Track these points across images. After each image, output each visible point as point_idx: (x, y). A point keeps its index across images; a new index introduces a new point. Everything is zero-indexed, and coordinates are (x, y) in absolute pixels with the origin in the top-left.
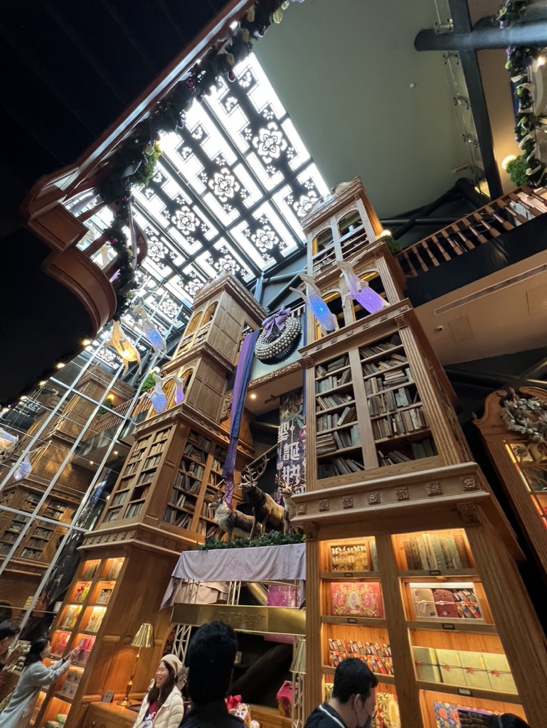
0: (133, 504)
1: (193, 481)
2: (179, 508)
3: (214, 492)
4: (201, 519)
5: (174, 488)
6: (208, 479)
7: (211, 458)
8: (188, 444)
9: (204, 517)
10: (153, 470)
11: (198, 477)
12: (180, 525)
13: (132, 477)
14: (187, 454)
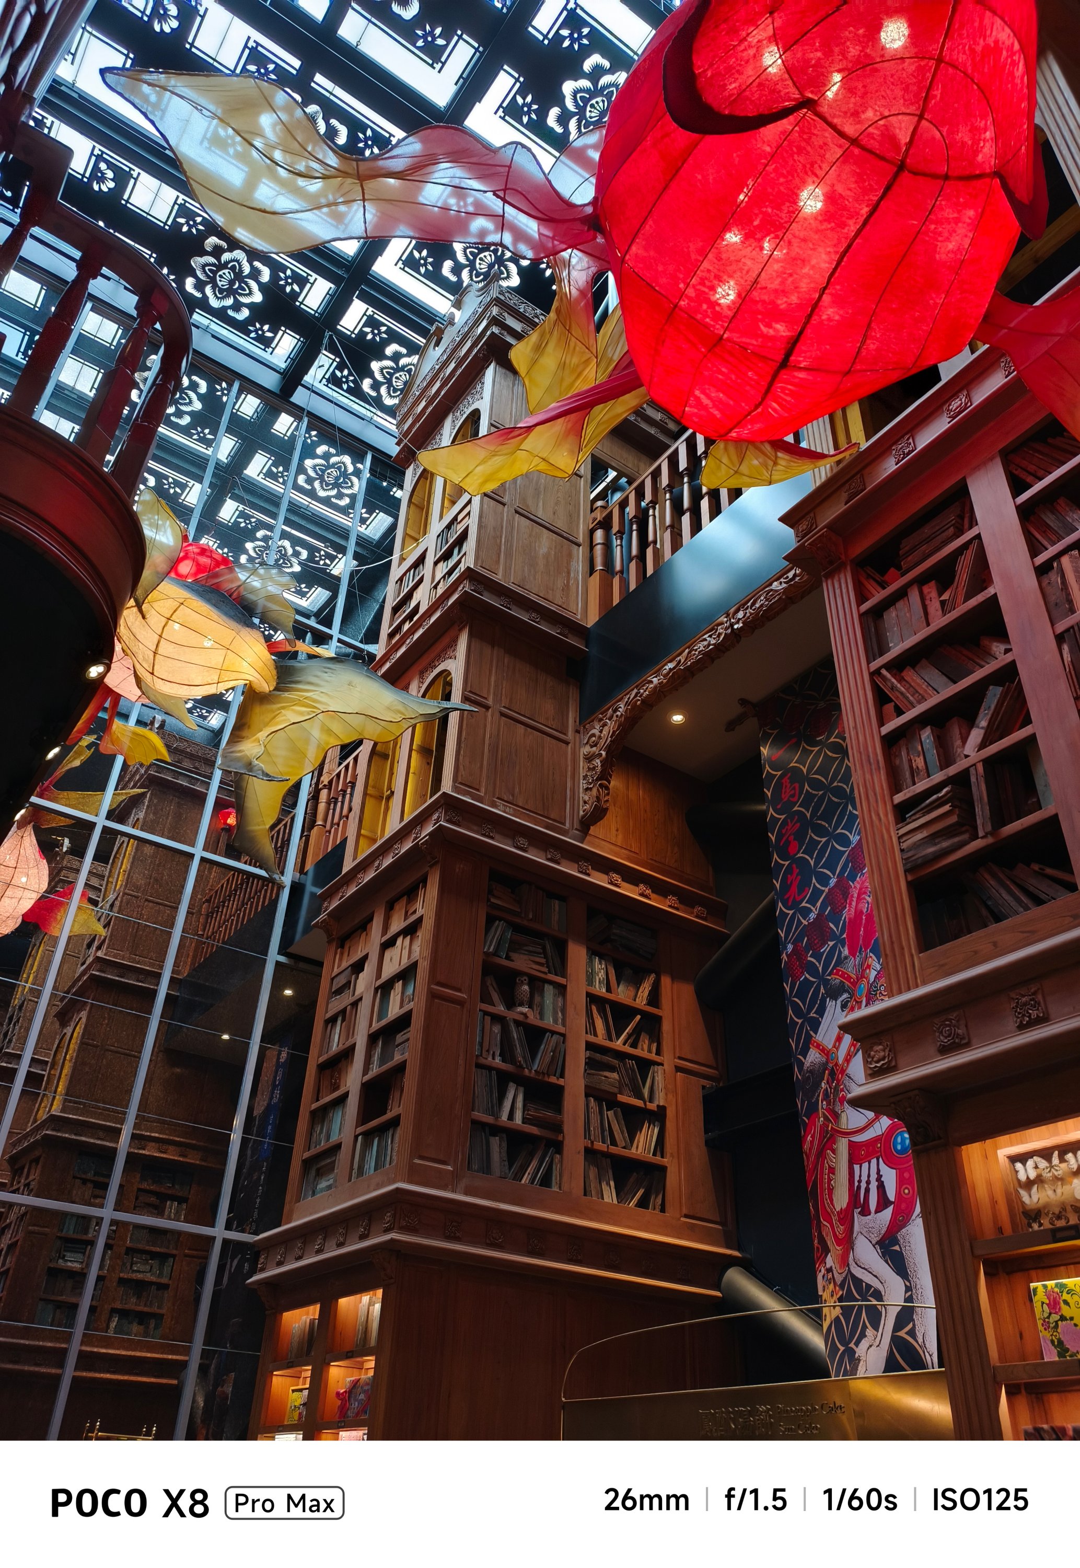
0: (368, 1136)
1: (535, 1035)
2: (510, 1124)
3: (615, 1062)
4: (590, 1153)
5: (478, 1066)
6: (582, 1020)
7: (577, 953)
8: (490, 920)
9: (600, 1146)
10: (404, 1021)
11: (548, 1022)
12: (525, 1179)
13: (347, 1054)
14: (496, 954)
